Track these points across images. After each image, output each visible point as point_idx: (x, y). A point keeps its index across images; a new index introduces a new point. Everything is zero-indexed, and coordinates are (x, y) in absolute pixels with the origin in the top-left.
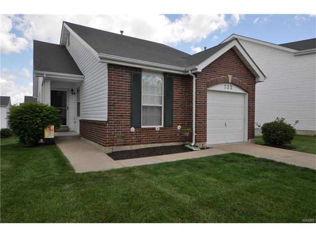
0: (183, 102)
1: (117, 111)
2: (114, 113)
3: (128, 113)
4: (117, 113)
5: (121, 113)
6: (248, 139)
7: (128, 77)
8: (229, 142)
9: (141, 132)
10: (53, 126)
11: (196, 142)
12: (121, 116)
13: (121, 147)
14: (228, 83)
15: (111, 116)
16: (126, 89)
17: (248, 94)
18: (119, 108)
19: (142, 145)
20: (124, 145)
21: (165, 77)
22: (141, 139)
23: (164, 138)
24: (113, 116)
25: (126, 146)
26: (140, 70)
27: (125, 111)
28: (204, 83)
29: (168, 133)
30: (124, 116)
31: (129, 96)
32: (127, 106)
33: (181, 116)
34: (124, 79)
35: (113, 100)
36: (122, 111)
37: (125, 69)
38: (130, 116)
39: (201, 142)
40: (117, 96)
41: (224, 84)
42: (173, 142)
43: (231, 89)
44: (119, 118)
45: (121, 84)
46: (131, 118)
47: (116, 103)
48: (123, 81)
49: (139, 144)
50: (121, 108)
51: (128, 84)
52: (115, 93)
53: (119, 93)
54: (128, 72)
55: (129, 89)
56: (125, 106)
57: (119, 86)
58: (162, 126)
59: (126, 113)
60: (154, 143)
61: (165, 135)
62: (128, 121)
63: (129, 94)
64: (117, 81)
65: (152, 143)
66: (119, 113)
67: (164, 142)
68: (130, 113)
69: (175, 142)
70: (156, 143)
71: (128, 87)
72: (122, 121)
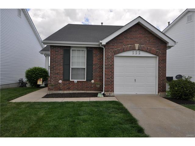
0: (101, 65)
1: (55, 71)
2: (53, 72)
3: (62, 72)
4: (55, 72)
5: (57, 72)
6: (159, 92)
7: (62, 52)
8: (138, 93)
9: (70, 83)
10: (42, 79)
11: (105, 91)
12: (57, 74)
13: (57, 91)
14: (135, 50)
15: (52, 74)
16: (61, 59)
17: (158, 57)
18: (56, 69)
19: (70, 91)
20: (59, 90)
21: (87, 50)
22: (70, 87)
23: (86, 87)
24: (53, 74)
25: (61, 91)
26: (70, 47)
27: (59, 71)
28: (112, 51)
29: (89, 85)
30: (59, 74)
31: (62, 63)
32: (61, 68)
33: (99, 74)
34: (59, 53)
35: (53, 65)
36: (58, 71)
37: (59, 48)
38: (62, 74)
39: (109, 92)
40: (55, 63)
41: (132, 51)
42: (93, 90)
43: (139, 54)
44: (56, 75)
45: (57, 56)
46: (63, 75)
47: (54, 67)
48: (58, 54)
49: (68, 90)
50: (57, 69)
51: (62, 56)
52: (54, 61)
53: (56, 61)
54: (62, 49)
55: (62, 59)
56: (60, 68)
57: (56, 57)
58: (85, 80)
59: (60, 72)
60: (78, 90)
61: (87, 86)
62: (62, 76)
63: (62, 61)
64: (55, 54)
65: (77, 90)
66: (56, 72)
67: (86, 90)
68: (63, 72)
69: (95, 90)
70: (80, 90)
71: (61, 57)
72: (58, 76)
